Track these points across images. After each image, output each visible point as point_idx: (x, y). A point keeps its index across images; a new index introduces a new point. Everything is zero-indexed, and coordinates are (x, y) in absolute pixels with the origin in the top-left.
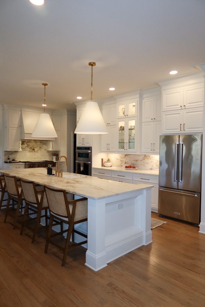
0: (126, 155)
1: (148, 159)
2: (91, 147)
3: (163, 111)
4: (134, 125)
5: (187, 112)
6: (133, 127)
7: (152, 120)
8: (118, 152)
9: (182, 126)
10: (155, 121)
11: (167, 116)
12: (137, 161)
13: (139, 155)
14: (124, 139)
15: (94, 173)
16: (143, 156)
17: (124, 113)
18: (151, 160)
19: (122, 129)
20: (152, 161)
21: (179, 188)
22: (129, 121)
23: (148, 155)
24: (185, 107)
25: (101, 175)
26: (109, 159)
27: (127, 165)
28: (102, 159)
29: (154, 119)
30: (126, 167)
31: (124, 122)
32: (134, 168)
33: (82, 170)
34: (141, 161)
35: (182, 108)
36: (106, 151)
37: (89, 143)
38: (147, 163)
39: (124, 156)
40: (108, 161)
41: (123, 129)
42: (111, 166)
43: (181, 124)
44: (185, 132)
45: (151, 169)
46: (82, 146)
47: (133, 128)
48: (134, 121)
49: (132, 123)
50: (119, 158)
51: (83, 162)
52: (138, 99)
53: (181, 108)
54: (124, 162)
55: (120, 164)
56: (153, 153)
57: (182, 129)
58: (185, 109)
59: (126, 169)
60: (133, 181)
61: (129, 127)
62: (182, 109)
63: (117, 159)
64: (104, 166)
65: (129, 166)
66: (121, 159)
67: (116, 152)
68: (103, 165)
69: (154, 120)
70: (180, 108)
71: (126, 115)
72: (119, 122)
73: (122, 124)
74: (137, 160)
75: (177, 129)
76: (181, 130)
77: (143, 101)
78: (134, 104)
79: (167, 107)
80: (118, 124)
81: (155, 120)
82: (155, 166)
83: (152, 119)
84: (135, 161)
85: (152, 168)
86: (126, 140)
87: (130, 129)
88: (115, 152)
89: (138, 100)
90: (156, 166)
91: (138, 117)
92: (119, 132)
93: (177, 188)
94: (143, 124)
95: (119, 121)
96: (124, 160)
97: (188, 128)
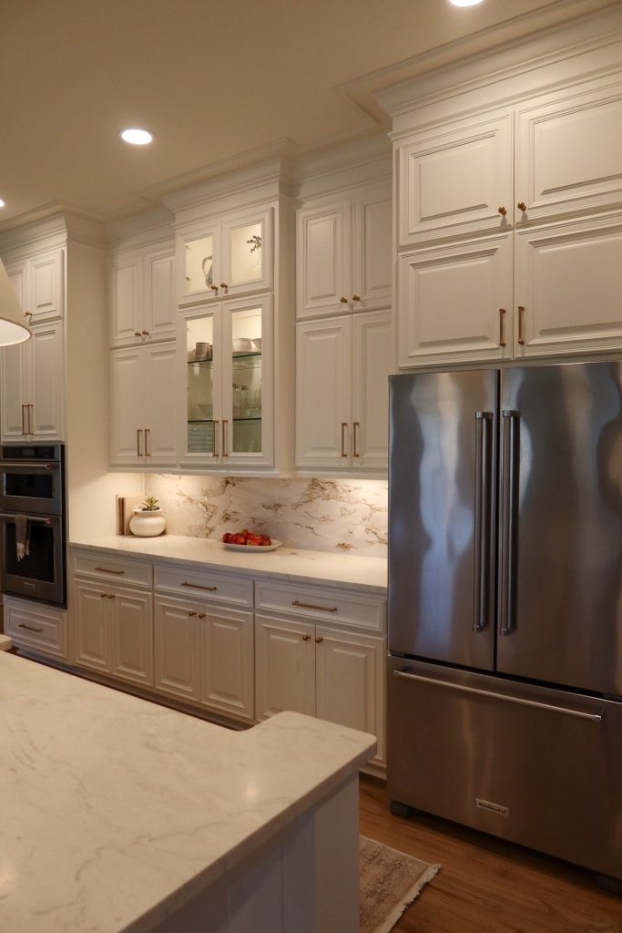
0: (227, 482)
1: (328, 497)
2: (63, 447)
3: (402, 243)
4: (259, 336)
5: (536, 244)
6: (253, 345)
7: (345, 308)
8: (187, 468)
9: (511, 321)
10: (361, 307)
11: (423, 272)
12: (277, 506)
13: (286, 483)
14: (211, 406)
15: (79, 571)
16: (305, 486)
17: (209, 281)
18: (341, 504)
19: (204, 356)
20: (349, 507)
21: (498, 670)
22: (235, 315)
23: (328, 480)
24: (525, 217)
25: (112, 583)
26: (151, 501)
27: (233, 529)
28: (121, 503)
29: (356, 299)
30: (228, 539)
31: (211, 319)
32: (265, 540)
33: (20, 555)
34: (296, 506)
35: (510, 221)
36: (136, 462)
37: (51, 427)
38: (325, 519)
39: (218, 484)
40: (149, 509)
41: (209, 359)
42: (163, 533)
43: (503, 312)
44: (529, 354)
45: (344, 547)
46: (22, 439)
47: (254, 348)
48: (259, 311)
49: (250, 327)
50: (197, 496)
51: (25, 517)
52: (276, 205)
53: (504, 221)
54: (220, 514)
55: (201, 522)
56: (352, 469)
57: (511, 335)
58: (525, 223)
59: (228, 549)
60: (257, 615)
61: (237, 346)
62: (504, 228)
63: (191, 500)
64: (131, 534)
65: (240, 531)
66: (206, 499)
67: (178, 469)
68: (124, 530)
69: (352, 307)
70: (497, 223)
71: (218, 285)
72: (189, 323)
73: (200, 332)
74: (279, 506)
75: (483, 339)
76: (503, 345)
77: (301, 216)
78: (257, 230)
79: (423, 220)
80: (185, 330)
81: (358, 306)
82: (360, 532)
83: (344, 301)
84: (269, 508)
85: (346, 543)
86: (223, 410)
87: (238, 357)
88: (174, 466)
89: (273, 209)
90: (368, 530)
91: (276, 292)
92: (191, 371)
93: (490, 668)
94: (302, 329)
95: (188, 319)
96: (220, 502)
97: (545, 332)
